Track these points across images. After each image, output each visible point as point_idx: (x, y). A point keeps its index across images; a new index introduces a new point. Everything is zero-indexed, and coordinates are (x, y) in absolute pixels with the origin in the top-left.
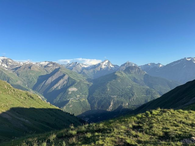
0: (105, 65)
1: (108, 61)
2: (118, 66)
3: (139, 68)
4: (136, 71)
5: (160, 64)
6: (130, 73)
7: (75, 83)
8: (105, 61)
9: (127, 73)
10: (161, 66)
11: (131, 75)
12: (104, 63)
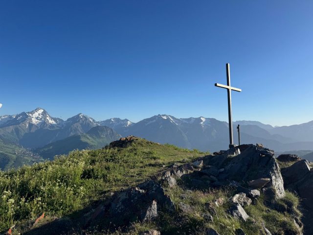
0: (37, 118)
1: (42, 111)
2: (62, 120)
3: (112, 130)
4: (108, 134)
5: (128, 120)
6: (100, 137)
7: (9, 160)
8: (36, 110)
9: (94, 137)
10: (129, 123)
11: (101, 141)
12: (36, 114)
